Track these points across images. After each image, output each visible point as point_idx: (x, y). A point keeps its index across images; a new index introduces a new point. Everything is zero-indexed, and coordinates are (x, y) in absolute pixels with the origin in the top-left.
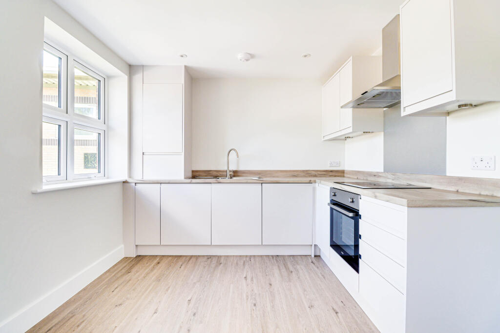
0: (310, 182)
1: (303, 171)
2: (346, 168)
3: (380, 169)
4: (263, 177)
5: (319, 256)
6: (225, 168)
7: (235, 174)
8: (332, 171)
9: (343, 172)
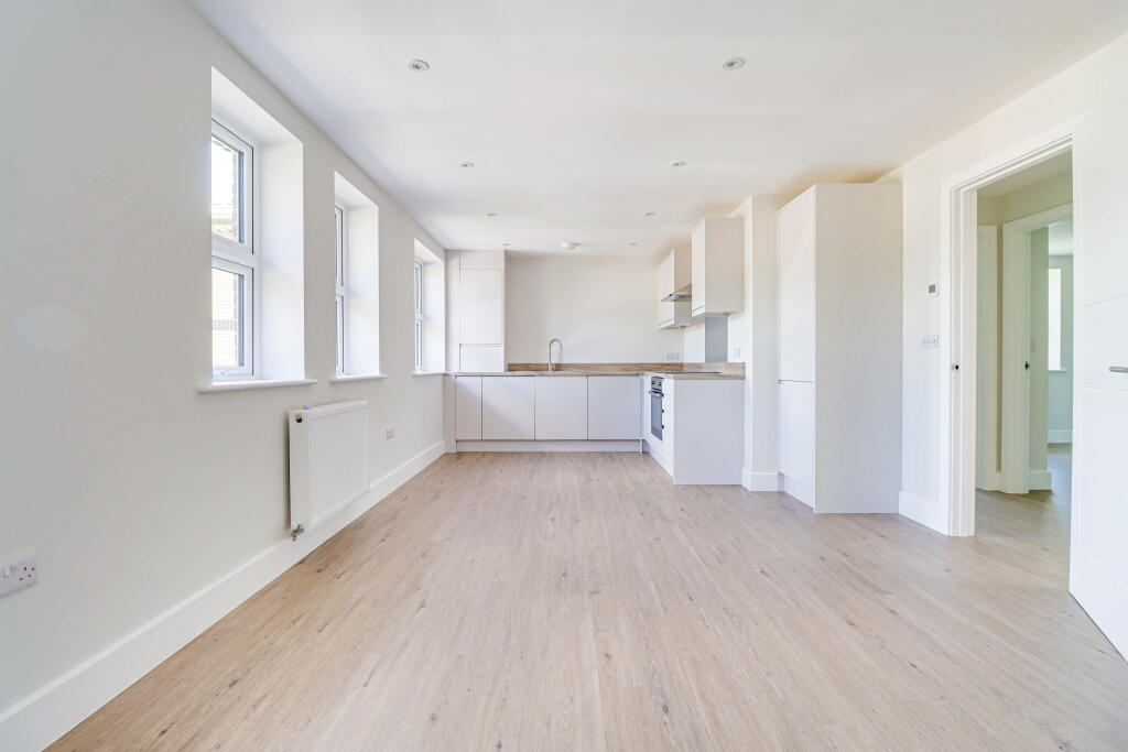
0: (638, 375)
1: (635, 364)
2: (686, 360)
3: (702, 360)
4: (588, 370)
5: (648, 453)
6: (546, 361)
7: (558, 367)
8: (668, 365)
9: (682, 365)
